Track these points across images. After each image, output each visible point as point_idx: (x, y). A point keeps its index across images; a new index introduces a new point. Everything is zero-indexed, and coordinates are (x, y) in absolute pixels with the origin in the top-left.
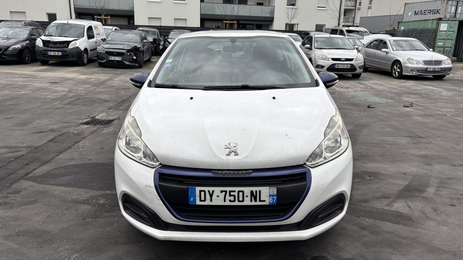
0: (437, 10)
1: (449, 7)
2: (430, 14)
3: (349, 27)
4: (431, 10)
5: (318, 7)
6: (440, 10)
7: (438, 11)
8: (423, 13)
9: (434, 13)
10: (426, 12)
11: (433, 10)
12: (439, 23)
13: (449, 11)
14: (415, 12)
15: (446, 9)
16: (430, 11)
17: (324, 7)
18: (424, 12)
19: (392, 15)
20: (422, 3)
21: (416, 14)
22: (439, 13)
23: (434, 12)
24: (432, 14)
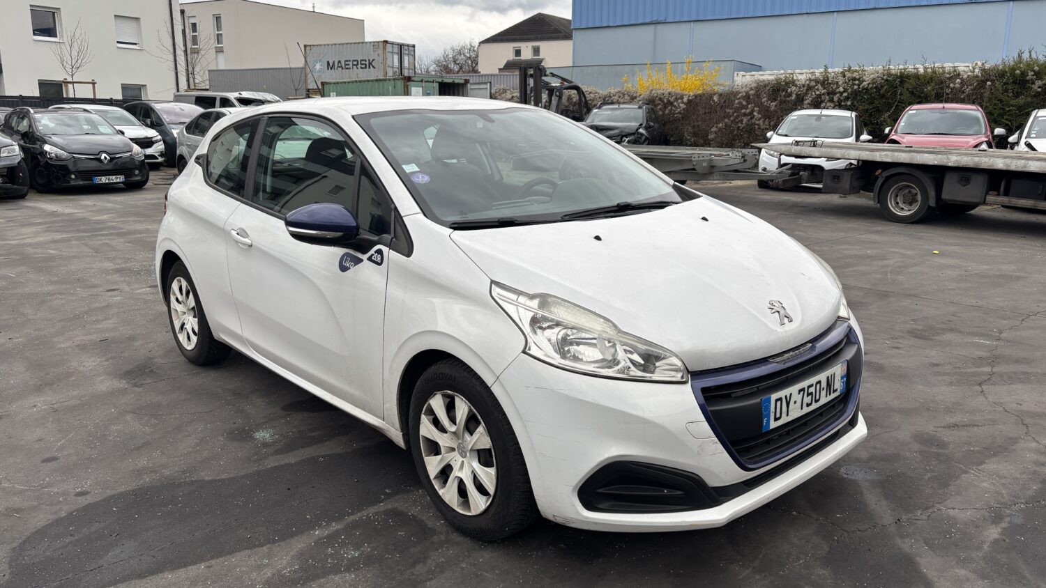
0: (369, 60)
1: (389, 56)
2: (357, 68)
3: (241, 93)
4: (357, 61)
5: (118, 42)
6: (373, 60)
7: (370, 64)
8: (343, 66)
9: (364, 66)
10: (347, 65)
11: (361, 60)
12: (407, 86)
13: (389, 62)
14: (328, 63)
15: (385, 59)
16: (355, 63)
17: (136, 44)
18: (346, 65)
19: (293, 69)
20: (338, 46)
21: (330, 66)
22: (374, 68)
23: (363, 64)
24: (362, 68)
